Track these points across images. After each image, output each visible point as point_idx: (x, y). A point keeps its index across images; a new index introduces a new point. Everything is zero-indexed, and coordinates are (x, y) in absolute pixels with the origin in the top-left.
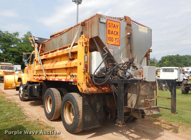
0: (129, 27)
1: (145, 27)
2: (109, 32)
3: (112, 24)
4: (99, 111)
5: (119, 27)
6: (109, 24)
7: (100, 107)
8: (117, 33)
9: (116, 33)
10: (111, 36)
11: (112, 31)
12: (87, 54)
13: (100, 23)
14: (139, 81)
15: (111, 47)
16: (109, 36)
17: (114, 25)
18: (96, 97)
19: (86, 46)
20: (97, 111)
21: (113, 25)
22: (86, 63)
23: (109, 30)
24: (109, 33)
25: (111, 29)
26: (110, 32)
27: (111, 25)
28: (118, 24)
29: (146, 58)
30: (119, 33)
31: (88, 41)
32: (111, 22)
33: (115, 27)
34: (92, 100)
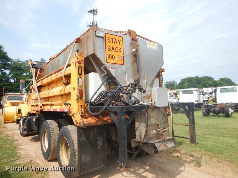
0: (135, 43)
1: (155, 42)
2: (108, 48)
3: (112, 39)
4: (101, 147)
5: (121, 42)
6: (109, 39)
7: (103, 143)
8: (119, 50)
9: (117, 50)
10: (112, 53)
11: (113, 47)
12: (81, 76)
13: (96, 37)
14: (146, 107)
15: (112, 67)
16: (108, 52)
17: (115, 40)
18: (97, 129)
19: (79, 66)
20: (99, 148)
21: (114, 40)
22: (80, 87)
23: (108, 46)
24: (109, 49)
25: (112, 45)
26: (110, 48)
27: (111, 40)
28: (120, 39)
29: (158, 79)
30: (122, 50)
31: (82, 60)
32: (111, 37)
33: (116, 42)
34: (92, 134)
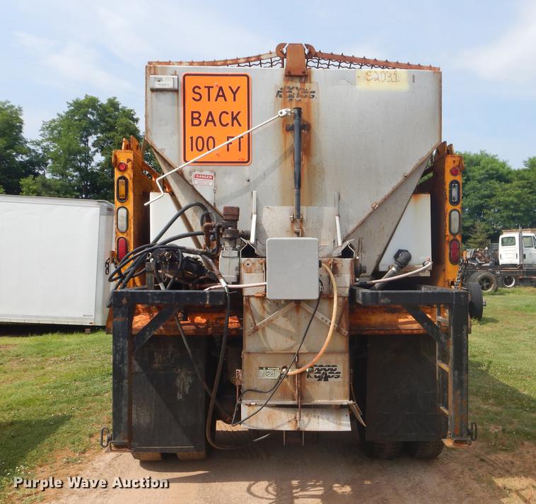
0: (298, 85)
2: (193, 118)
3: (209, 88)
4: (185, 396)
5: (242, 94)
6: (197, 90)
7: (192, 386)
8: (234, 118)
9: (227, 119)
10: (205, 131)
11: (210, 114)
13: (154, 94)
15: (205, 173)
16: (193, 132)
17: (221, 89)
20: (180, 397)
21: (214, 92)
22: (122, 233)
23: (193, 113)
24: (196, 122)
25: (204, 107)
26: (198, 119)
27: (204, 92)
30: (242, 118)
31: (129, 160)
32: (203, 82)
33: (224, 96)
